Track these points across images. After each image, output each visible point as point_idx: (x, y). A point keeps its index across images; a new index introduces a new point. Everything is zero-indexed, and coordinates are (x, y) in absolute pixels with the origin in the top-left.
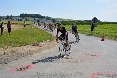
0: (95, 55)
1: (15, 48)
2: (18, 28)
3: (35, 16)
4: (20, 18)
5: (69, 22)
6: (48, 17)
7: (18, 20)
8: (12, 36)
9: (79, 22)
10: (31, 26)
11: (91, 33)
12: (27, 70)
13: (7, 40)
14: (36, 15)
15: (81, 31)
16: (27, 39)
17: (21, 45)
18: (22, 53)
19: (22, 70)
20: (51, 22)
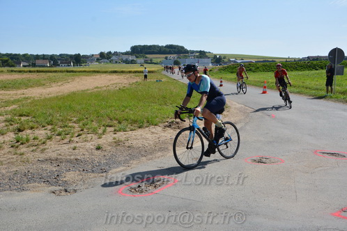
0: (342, 154)
1: (122, 133)
2: (126, 81)
3: (168, 50)
4: (131, 58)
5: (260, 64)
6: (203, 51)
7: (127, 62)
8: (114, 104)
9: (286, 61)
10: (159, 77)
11: (323, 93)
12: (155, 191)
13: (102, 112)
14: (171, 47)
15: (295, 87)
16: (151, 110)
17: (136, 125)
18: (141, 146)
19: (142, 192)
20: (211, 65)
